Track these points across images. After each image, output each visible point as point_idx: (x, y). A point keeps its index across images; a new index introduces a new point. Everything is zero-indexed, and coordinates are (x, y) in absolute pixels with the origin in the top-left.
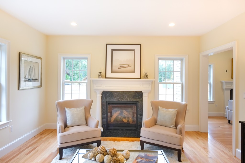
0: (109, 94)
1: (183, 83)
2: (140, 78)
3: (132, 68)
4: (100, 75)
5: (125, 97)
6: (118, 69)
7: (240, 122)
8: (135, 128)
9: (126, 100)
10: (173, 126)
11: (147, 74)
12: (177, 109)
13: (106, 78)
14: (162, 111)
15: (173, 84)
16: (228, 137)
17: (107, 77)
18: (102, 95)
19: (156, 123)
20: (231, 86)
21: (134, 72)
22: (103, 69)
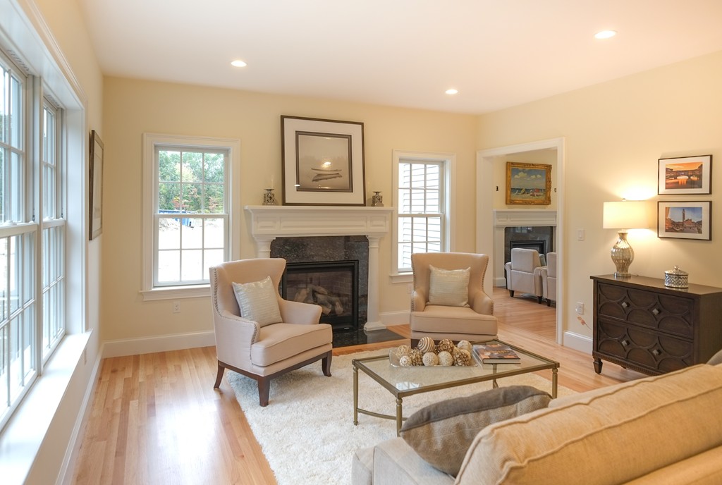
0: (289, 245)
1: (445, 216)
2: (364, 205)
3: (344, 180)
4: (269, 198)
5: (327, 251)
6: (313, 181)
7: (591, 278)
8: (351, 326)
9: (330, 258)
10: (465, 303)
11: (380, 194)
12: (469, 268)
13: (284, 204)
14: (439, 274)
15: (410, 218)
16: (529, 320)
17: (287, 202)
18: (271, 248)
19: (428, 301)
20: (505, 219)
21: (350, 189)
22: (272, 180)
